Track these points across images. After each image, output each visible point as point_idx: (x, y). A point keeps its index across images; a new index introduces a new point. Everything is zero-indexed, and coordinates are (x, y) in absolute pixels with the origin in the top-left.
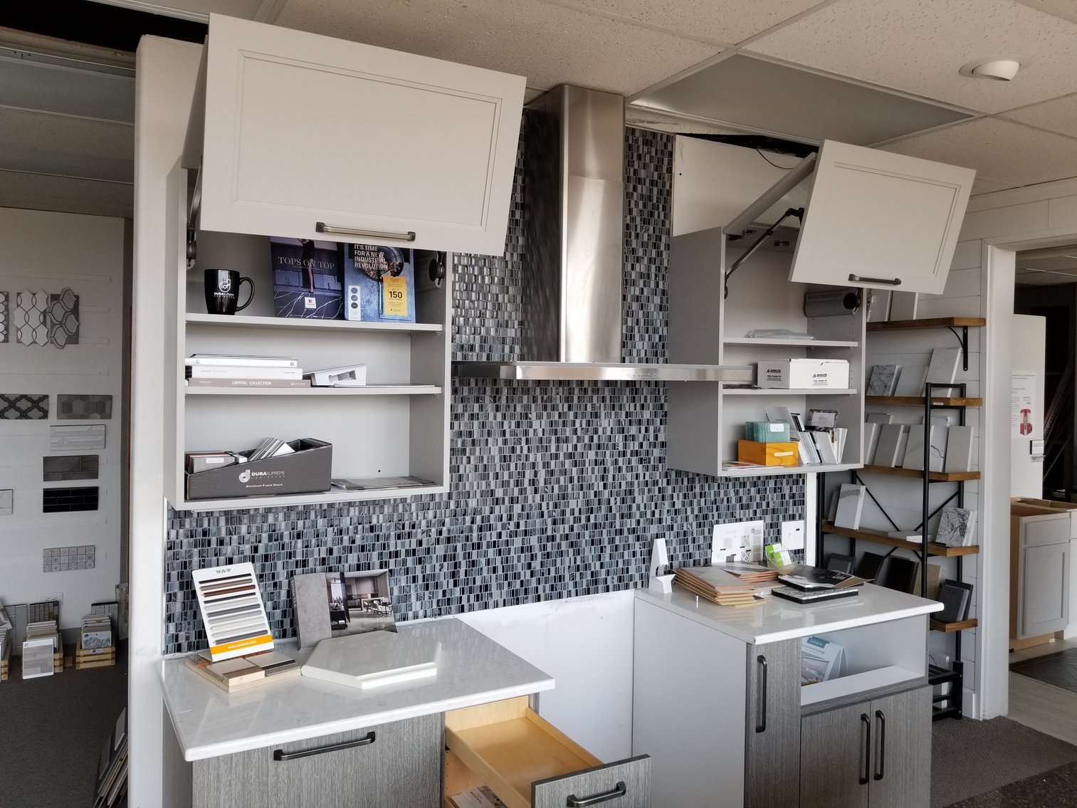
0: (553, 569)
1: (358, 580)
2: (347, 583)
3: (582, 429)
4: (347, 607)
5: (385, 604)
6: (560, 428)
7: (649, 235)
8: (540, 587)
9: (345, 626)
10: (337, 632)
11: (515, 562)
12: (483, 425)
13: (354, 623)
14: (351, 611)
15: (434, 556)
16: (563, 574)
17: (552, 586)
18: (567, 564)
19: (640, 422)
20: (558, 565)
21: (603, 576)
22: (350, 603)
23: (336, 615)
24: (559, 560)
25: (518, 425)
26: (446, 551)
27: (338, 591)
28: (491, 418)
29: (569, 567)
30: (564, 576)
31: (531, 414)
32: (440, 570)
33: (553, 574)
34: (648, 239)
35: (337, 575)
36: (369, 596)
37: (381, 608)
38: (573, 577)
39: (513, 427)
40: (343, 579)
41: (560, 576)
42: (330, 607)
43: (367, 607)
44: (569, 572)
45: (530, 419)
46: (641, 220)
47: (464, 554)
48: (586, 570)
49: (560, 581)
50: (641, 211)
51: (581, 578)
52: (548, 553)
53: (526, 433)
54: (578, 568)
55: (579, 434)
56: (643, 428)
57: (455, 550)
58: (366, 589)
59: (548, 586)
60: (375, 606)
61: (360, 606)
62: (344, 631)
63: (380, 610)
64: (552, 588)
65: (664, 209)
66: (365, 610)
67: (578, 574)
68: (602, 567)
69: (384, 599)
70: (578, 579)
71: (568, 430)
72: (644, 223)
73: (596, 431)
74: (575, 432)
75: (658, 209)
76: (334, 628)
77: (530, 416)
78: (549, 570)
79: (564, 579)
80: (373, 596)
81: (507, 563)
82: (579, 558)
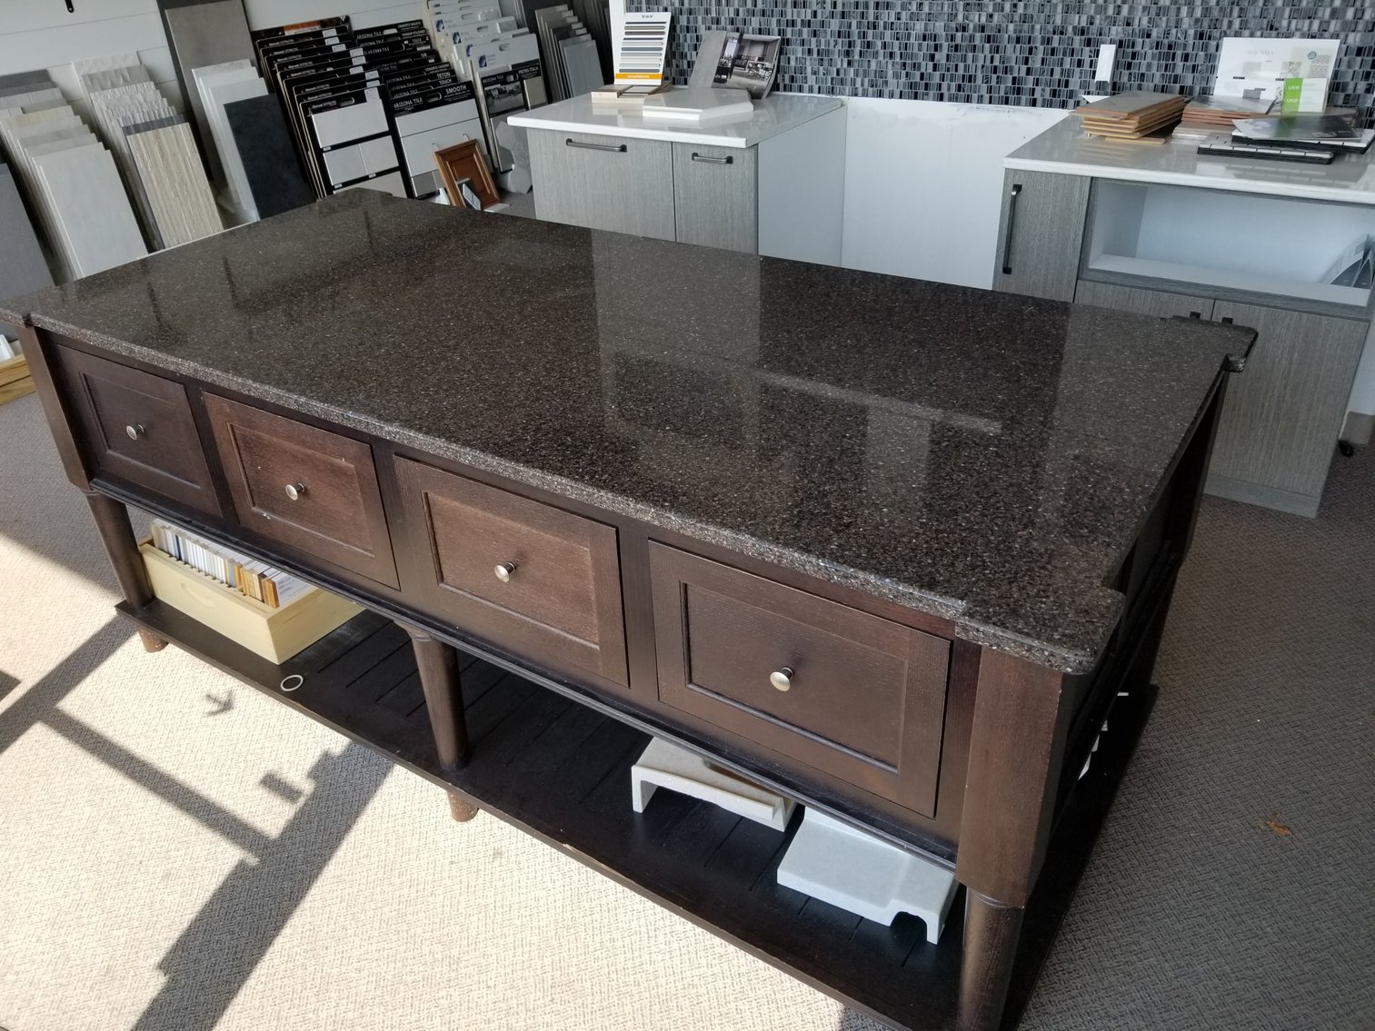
0: (961, 66)
1: (753, 43)
2: (742, 43)
4: (733, 65)
5: (767, 69)
8: (945, 85)
9: (725, 81)
10: (716, 84)
11: (916, 51)
13: (733, 80)
14: (736, 70)
15: (829, 31)
16: (974, 73)
17: (960, 86)
18: (980, 63)
20: (969, 61)
21: (1030, 86)
22: (738, 62)
23: (722, 70)
24: (970, 55)
26: (840, 27)
27: (731, 50)
29: (983, 66)
30: (975, 76)
32: (834, 47)
33: (961, 71)
35: (737, 35)
36: (757, 59)
37: (762, 72)
38: (987, 80)
40: (740, 40)
41: (970, 76)
42: (720, 63)
43: (750, 68)
44: (982, 72)
47: (859, 33)
48: (1006, 73)
49: (970, 81)
51: (997, 83)
52: (957, 46)
54: (995, 70)
57: (850, 27)
58: (757, 52)
59: (953, 85)
60: (757, 69)
61: (744, 67)
62: (722, 85)
63: (760, 73)
64: (959, 88)
66: (747, 71)
67: (994, 76)
68: (1029, 72)
69: (768, 65)
70: (994, 83)
76: (716, 80)
78: (957, 66)
79: (975, 80)
80: (759, 59)
81: (906, 49)
82: (997, 57)
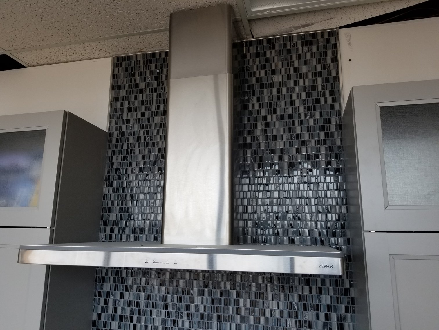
3: (246, 309)
6: (222, 306)
7: (315, 120)
12: (149, 298)
19: (318, 308)
25: (180, 300)
28: (156, 291)
31: (192, 290)
34: (315, 124)
39: (175, 301)
45: (192, 294)
46: (305, 108)
50: (304, 100)
53: (187, 308)
55: (243, 313)
56: (322, 315)
65: (331, 94)
71: (231, 310)
72: (309, 110)
73: (262, 313)
74: (238, 311)
75: (324, 95)
77: (191, 291)
